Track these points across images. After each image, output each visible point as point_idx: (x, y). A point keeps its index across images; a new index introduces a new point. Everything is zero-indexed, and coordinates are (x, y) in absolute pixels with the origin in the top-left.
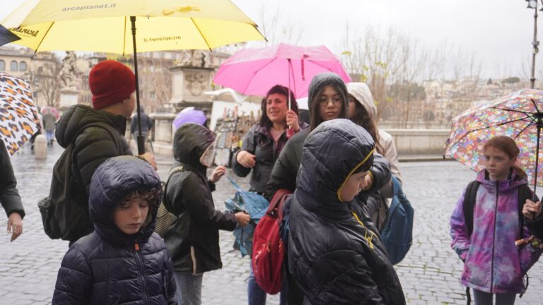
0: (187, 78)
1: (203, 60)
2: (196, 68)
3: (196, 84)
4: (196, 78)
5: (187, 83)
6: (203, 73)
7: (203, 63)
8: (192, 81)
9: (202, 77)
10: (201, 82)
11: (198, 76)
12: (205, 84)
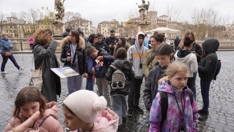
0: (141, 27)
1: (146, 22)
2: (144, 25)
3: (144, 29)
4: (144, 27)
5: (142, 29)
6: (146, 26)
7: (146, 23)
8: (143, 28)
9: (146, 27)
10: (145, 28)
11: (145, 27)
12: (147, 29)
